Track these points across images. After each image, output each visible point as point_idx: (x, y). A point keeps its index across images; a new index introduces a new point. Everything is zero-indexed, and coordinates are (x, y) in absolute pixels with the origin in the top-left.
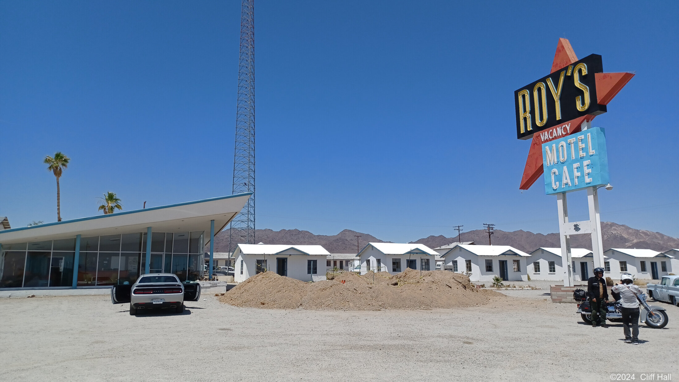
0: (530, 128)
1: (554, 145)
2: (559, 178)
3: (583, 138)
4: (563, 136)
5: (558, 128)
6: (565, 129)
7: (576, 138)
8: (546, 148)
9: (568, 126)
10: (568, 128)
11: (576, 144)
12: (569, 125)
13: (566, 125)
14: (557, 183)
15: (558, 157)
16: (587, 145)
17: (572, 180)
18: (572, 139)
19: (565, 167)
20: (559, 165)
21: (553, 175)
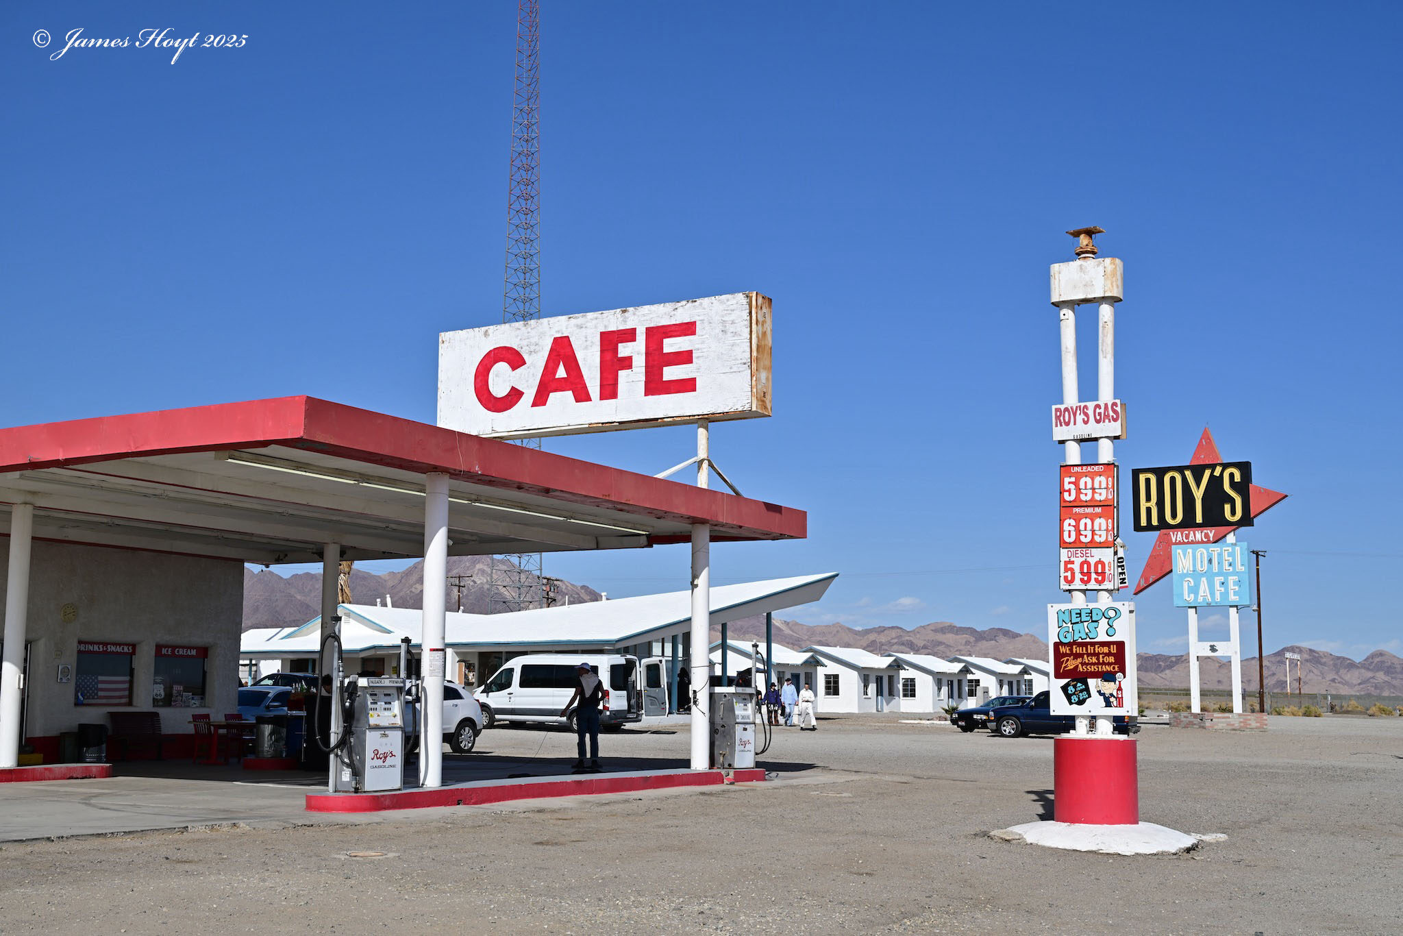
0: (1155, 522)
1: (1190, 551)
2: (1194, 590)
3: (1230, 551)
4: (1203, 542)
5: (1197, 532)
6: (1207, 536)
7: (1221, 549)
8: (1177, 551)
9: (1211, 533)
10: (1211, 535)
11: (1220, 555)
12: (1213, 533)
13: (1209, 531)
14: (1192, 596)
15: (1194, 565)
16: (1234, 559)
17: (1212, 594)
18: (1215, 549)
19: (1204, 579)
20: (1196, 575)
21: (1185, 585)
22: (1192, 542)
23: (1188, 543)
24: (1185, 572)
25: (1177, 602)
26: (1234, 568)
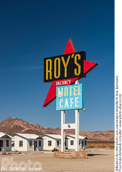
0: (51, 78)
1: (62, 88)
2: (63, 104)
3: (76, 87)
5: (65, 81)
6: (68, 82)
7: (73, 87)
8: (58, 89)
11: (72, 89)
13: (69, 80)
14: (62, 106)
15: (64, 94)
16: (77, 91)
17: (69, 105)
18: (71, 87)
19: (67, 99)
20: (64, 97)
21: (60, 102)
22: (63, 85)
23: (62, 85)
24: (60, 97)
25: (57, 109)
26: (77, 94)
